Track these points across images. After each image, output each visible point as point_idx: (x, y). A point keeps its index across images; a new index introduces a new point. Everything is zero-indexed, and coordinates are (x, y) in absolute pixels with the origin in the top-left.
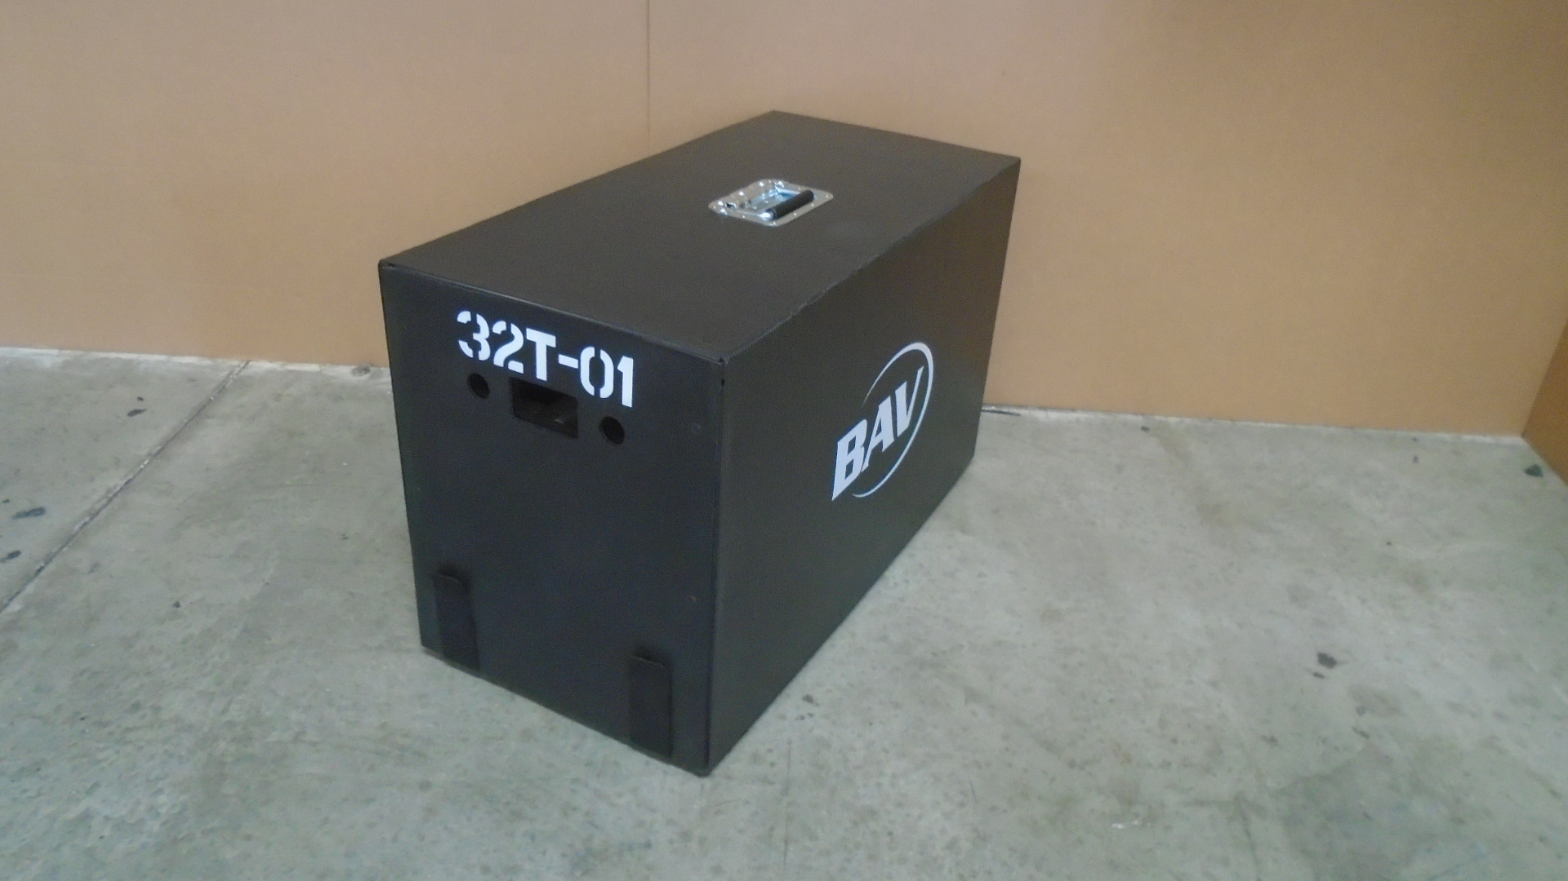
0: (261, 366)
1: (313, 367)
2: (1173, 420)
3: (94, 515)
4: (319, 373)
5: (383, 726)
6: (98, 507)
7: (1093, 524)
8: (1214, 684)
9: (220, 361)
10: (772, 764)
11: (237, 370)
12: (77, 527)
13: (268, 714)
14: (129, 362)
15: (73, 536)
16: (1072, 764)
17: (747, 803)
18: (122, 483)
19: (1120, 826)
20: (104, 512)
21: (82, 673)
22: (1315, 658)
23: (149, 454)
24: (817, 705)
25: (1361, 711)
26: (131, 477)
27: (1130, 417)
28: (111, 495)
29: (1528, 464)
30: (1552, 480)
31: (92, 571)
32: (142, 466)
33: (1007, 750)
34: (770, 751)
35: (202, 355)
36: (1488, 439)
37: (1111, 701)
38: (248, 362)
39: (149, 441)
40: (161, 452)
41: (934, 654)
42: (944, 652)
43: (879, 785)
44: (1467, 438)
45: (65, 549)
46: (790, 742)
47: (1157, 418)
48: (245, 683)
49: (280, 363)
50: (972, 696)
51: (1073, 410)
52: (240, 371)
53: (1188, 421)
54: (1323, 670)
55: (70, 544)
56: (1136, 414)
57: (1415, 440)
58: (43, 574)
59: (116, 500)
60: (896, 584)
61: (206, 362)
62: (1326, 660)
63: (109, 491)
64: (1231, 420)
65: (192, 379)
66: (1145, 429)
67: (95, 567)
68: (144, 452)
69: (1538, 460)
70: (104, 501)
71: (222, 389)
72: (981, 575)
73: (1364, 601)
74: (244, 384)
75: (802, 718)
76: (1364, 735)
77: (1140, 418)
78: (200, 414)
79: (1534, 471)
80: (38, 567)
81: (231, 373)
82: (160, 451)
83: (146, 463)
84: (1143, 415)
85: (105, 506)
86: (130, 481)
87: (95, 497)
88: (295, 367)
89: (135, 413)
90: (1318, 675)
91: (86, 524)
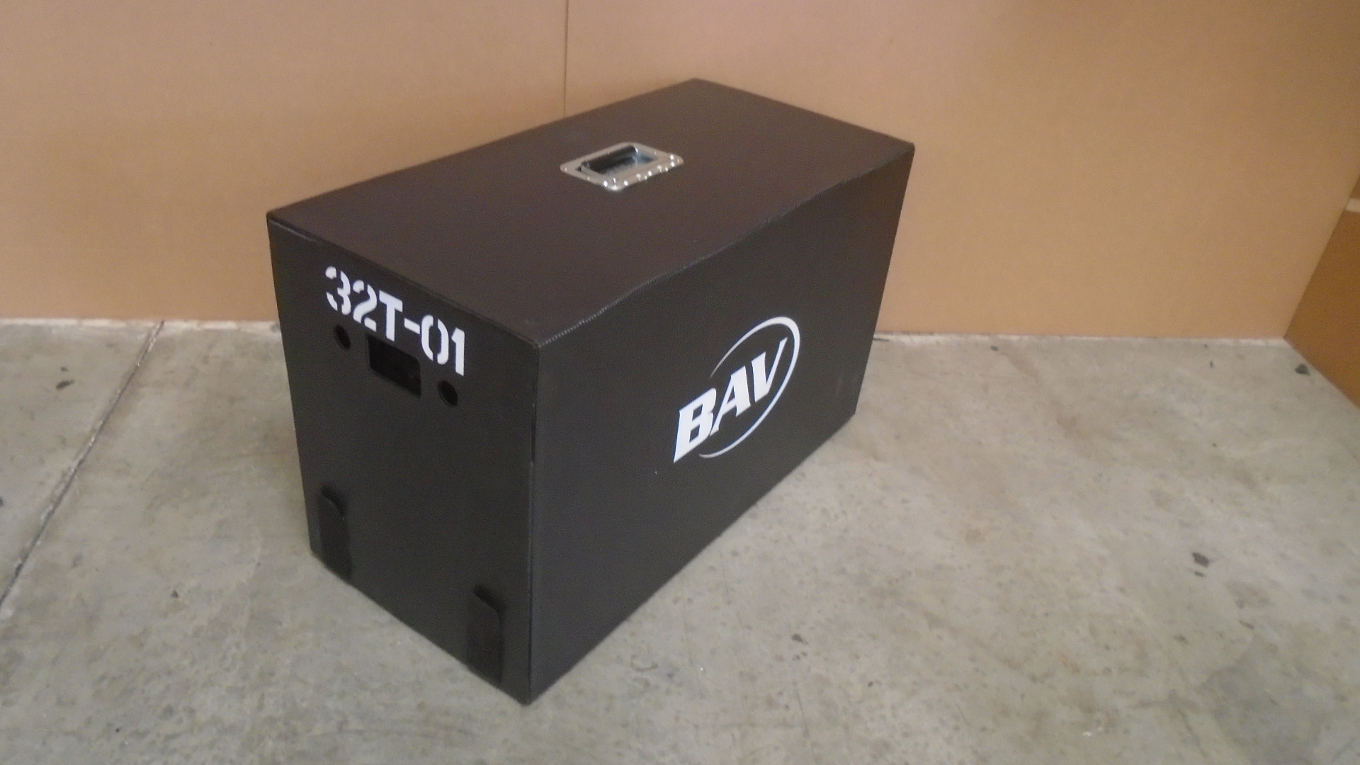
0: (178, 327)
1: (230, 325)
2: (1014, 338)
3: (57, 502)
4: (238, 331)
5: (421, 706)
6: (58, 493)
7: (980, 443)
8: (1122, 590)
9: (133, 323)
10: (787, 707)
11: (154, 332)
12: (43, 517)
13: (304, 705)
14: (38, 329)
15: (43, 528)
16: (1034, 679)
17: (777, 748)
18: (74, 464)
19: (1089, 734)
20: (66, 498)
21: (102, 678)
22: (1193, 559)
23: (93, 430)
24: (807, 643)
25: (1241, 604)
26: (81, 457)
27: (978, 338)
28: (67, 479)
29: (1296, 366)
30: (1317, 377)
31: (75, 565)
32: (90, 445)
33: (977, 670)
34: (780, 694)
35: (114, 316)
36: (1260, 342)
37: (1046, 614)
38: (163, 323)
39: (90, 417)
40: (106, 425)
41: (889, 583)
42: (897, 580)
43: (883, 717)
44: (1244, 342)
45: (39, 543)
46: (795, 683)
47: (1001, 337)
48: (272, 674)
49: (196, 322)
50: (934, 621)
51: (931, 333)
52: (157, 333)
53: (1026, 338)
54: (1200, 568)
55: (41, 537)
56: (983, 334)
57: (1206, 346)
58: (24, 572)
59: (75, 484)
60: (837, 517)
61: (120, 325)
62: (1200, 559)
63: (64, 474)
64: (1061, 336)
65: (112, 344)
66: (995, 349)
67: (77, 561)
68: (88, 429)
69: (1301, 360)
70: (62, 487)
71: (144, 352)
72: (904, 501)
73: (1212, 501)
74: (168, 347)
75: (798, 658)
76: (1250, 627)
77: (986, 338)
78: (132, 381)
79: (1301, 370)
80: (16, 565)
81: (149, 336)
82: (102, 426)
83: (93, 440)
84: (988, 334)
85: (65, 491)
86: (81, 462)
87: (52, 482)
88: (210, 325)
89: (63, 385)
90: (1198, 574)
91: (51, 514)
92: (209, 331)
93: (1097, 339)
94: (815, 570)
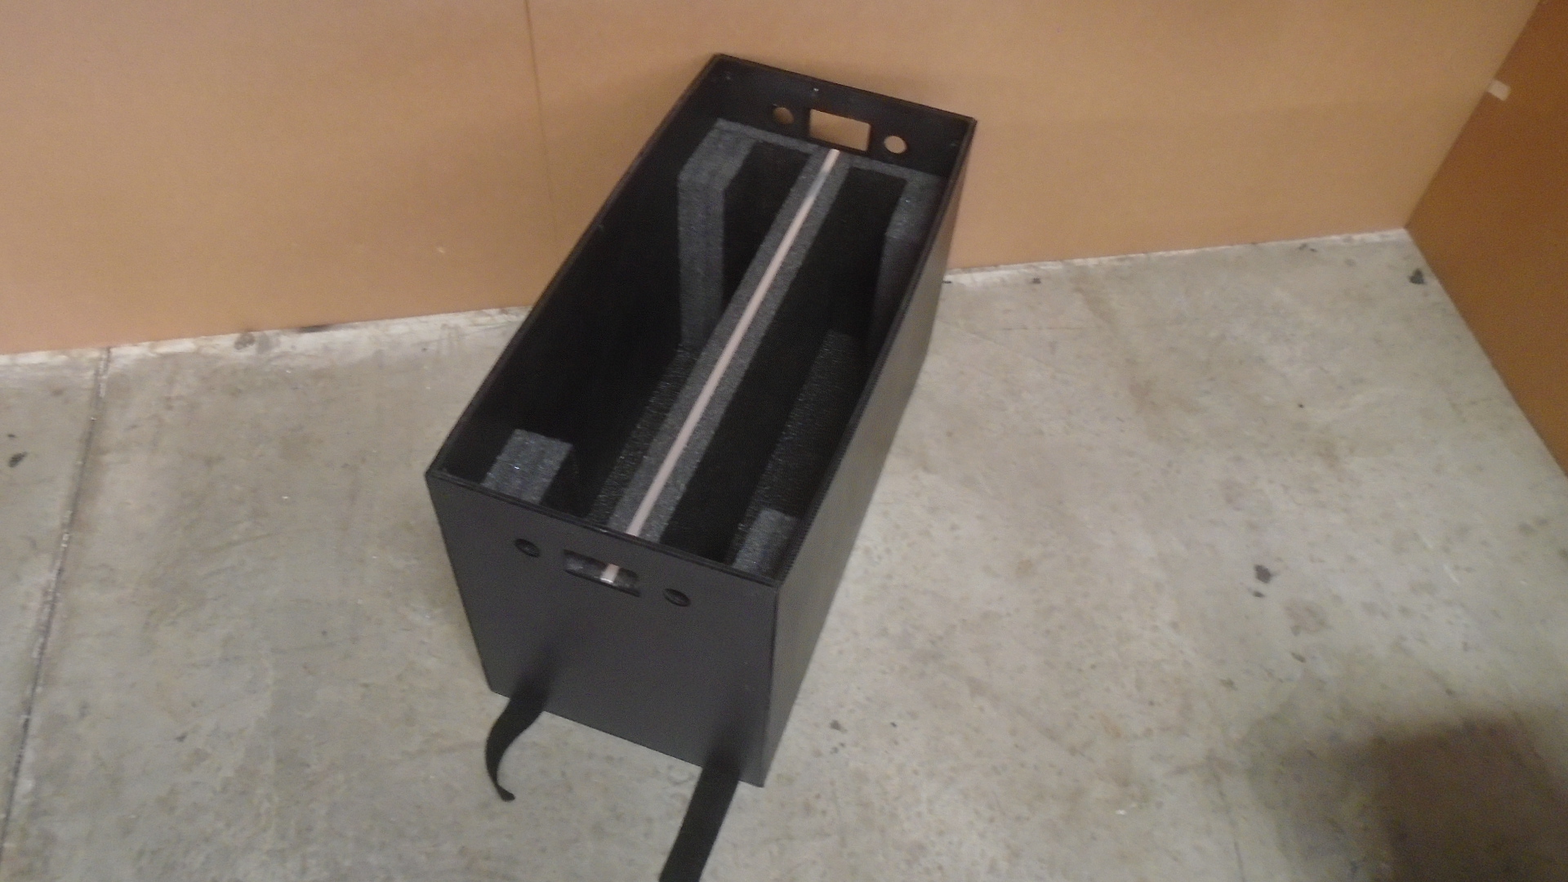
0: (129, 354)
1: (185, 345)
2: (1092, 262)
3: (45, 630)
4: (197, 353)
5: (463, 852)
6: (44, 618)
7: (1041, 433)
8: (1174, 625)
9: (75, 352)
10: (824, 813)
11: (102, 365)
12: (35, 655)
13: (347, 863)
15: (39, 667)
16: (1073, 751)
17: (814, 863)
18: (53, 576)
19: (1122, 812)
20: (55, 625)
21: (141, 853)
22: (1252, 573)
23: (63, 526)
24: (845, 731)
25: (1296, 630)
26: (58, 564)
28: (50, 598)
29: (1411, 273)
30: (1433, 283)
31: (83, 715)
32: (64, 545)
33: (1017, 746)
34: (818, 797)
35: (51, 346)
36: (1374, 237)
37: (1093, 667)
38: (108, 350)
39: (52, 506)
40: (75, 520)
41: (933, 642)
42: (941, 638)
43: (919, 814)
44: (1357, 237)
45: (39, 690)
46: (832, 783)
47: (1078, 262)
48: (310, 829)
49: (147, 344)
50: (977, 688)
51: (996, 266)
52: (107, 366)
53: (1105, 260)
54: (1261, 587)
55: (41, 681)
56: (1056, 260)
57: (1312, 249)
58: (34, 729)
59: (60, 605)
60: (880, 558)
61: (61, 358)
62: (1263, 574)
63: (46, 593)
64: (1144, 251)
65: (55, 390)
67: (84, 710)
68: (55, 523)
69: (1420, 262)
70: (47, 610)
71: (97, 401)
72: (954, 528)
73: (1286, 488)
74: (121, 386)
75: (836, 750)
76: (1301, 659)
77: (1062, 265)
78: (91, 447)
79: (1417, 278)
80: (22, 721)
81: (97, 374)
82: (73, 517)
83: (65, 538)
84: (1064, 259)
85: (51, 615)
86: (61, 571)
87: (35, 604)
88: (166, 348)
89: (16, 460)
90: (1258, 595)
91: (43, 647)
92: (165, 357)
93: (1187, 252)
94: (856, 634)
